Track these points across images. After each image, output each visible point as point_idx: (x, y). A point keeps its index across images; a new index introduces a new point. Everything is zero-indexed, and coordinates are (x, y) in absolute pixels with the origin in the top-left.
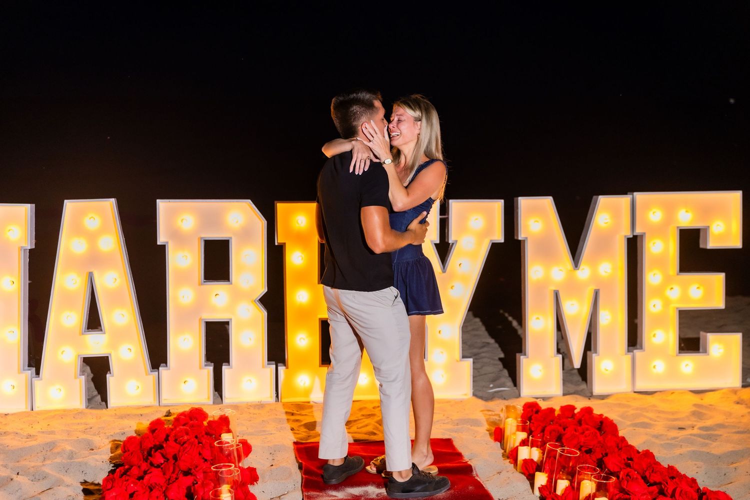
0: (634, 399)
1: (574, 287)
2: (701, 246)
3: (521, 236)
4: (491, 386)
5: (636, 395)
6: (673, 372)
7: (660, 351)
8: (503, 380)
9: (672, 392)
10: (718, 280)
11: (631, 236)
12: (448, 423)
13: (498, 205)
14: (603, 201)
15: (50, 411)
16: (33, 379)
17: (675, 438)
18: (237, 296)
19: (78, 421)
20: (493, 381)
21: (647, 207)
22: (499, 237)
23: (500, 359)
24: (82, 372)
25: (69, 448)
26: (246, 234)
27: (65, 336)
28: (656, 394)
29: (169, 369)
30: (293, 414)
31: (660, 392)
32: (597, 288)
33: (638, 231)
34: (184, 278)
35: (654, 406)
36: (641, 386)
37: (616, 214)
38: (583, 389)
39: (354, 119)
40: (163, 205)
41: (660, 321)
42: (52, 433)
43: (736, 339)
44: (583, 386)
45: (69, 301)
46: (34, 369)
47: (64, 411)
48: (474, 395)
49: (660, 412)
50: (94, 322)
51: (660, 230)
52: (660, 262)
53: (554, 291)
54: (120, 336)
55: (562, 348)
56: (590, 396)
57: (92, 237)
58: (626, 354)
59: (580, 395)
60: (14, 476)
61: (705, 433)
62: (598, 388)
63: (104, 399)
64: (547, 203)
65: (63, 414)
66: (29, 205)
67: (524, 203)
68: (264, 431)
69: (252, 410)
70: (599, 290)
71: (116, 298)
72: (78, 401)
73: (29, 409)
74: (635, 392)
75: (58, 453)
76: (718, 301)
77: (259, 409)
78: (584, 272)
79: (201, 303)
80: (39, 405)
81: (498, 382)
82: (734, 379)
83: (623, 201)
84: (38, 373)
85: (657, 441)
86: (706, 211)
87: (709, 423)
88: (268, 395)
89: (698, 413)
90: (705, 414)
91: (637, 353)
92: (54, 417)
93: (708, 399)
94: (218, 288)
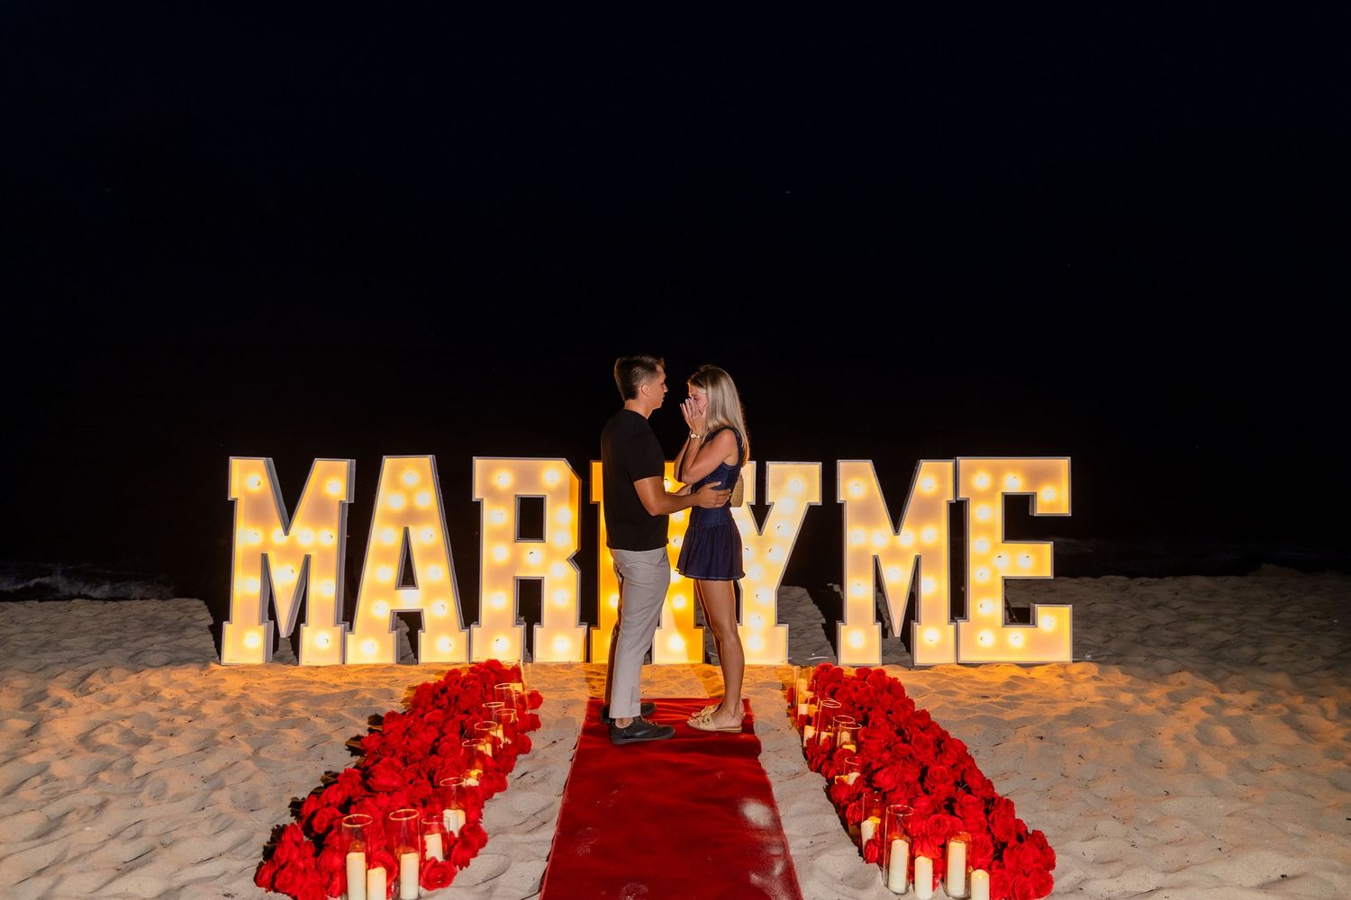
0: (955, 670)
1: (895, 554)
2: (1030, 514)
3: (841, 498)
5: (959, 667)
6: (1001, 645)
7: (986, 623)
8: (825, 649)
9: (997, 664)
10: (1046, 549)
11: (955, 502)
13: (815, 468)
14: (925, 466)
15: (362, 665)
16: (346, 633)
17: (972, 705)
18: (552, 554)
19: (386, 675)
20: (816, 651)
21: (972, 470)
22: (816, 499)
23: (823, 627)
24: (395, 627)
25: (369, 696)
27: (379, 591)
28: (981, 667)
29: (481, 627)
30: (599, 674)
31: (986, 664)
32: (917, 554)
33: (962, 496)
34: (498, 535)
35: (972, 677)
36: (964, 658)
37: (942, 479)
38: (907, 660)
39: (635, 380)
40: (479, 464)
41: (985, 591)
42: (359, 683)
43: (1065, 611)
44: (908, 657)
45: (384, 556)
46: (348, 623)
47: (375, 665)
48: (790, 661)
49: (974, 682)
50: (407, 578)
51: (987, 496)
52: (987, 529)
53: (874, 557)
54: (434, 592)
55: (881, 615)
56: (910, 665)
57: (410, 493)
58: (949, 624)
59: (901, 666)
60: (312, 718)
61: (1005, 701)
62: (920, 659)
63: (416, 657)
64: (867, 466)
65: (373, 668)
67: (843, 465)
68: (562, 688)
69: (560, 670)
70: (920, 557)
71: (430, 554)
72: (390, 659)
73: (341, 663)
74: (958, 664)
75: (358, 700)
76: (1047, 571)
77: (567, 669)
78: (906, 538)
79: (516, 561)
80: (352, 659)
81: (820, 651)
82: (1064, 653)
83: (948, 465)
84: (351, 627)
85: (952, 707)
86: (1036, 477)
87: (1017, 693)
88: (577, 656)
89: (1011, 684)
90: (1019, 685)
91: (962, 624)
92: (363, 670)
93: (1036, 672)
94: (531, 546)
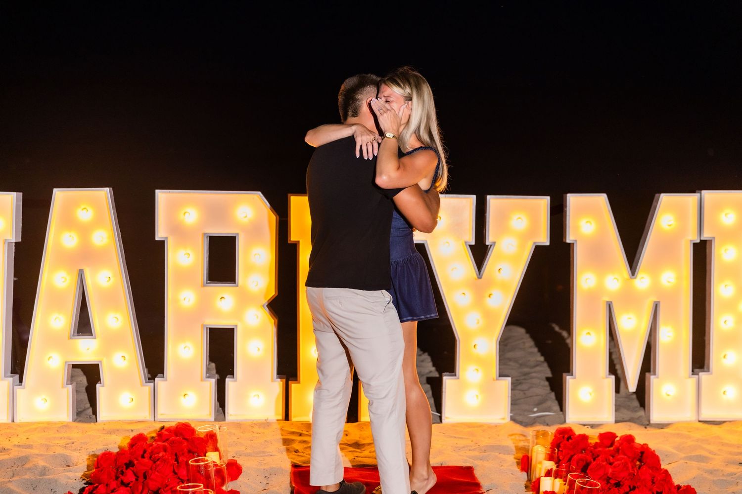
0: (698, 429)
1: (631, 299)
3: (570, 239)
4: (535, 410)
5: (700, 425)
7: (731, 375)
8: (549, 403)
11: (698, 241)
12: (474, 450)
13: (543, 203)
14: (666, 200)
15: (33, 423)
16: (15, 387)
17: (732, 474)
18: (245, 299)
19: (62, 435)
20: (538, 404)
21: (718, 207)
22: (544, 239)
23: (548, 379)
24: (71, 381)
25: (42, 463)
26: (254, 231)
27: (53, 340)
28: (725, 424)
29: (166, 380)
30: (301, 435)
31: (730, 421)
32: (656, 300)
33: (706, 236)
34: (185, 278)
36: (706, 415)
37: (681, 216)
38: (640, 417)
40: (162, 197)
41: (731, 340)
42: (30, 447)
44: (641, 413)
45: (57, 300)
46: (17, 376)
47: (49, 423)
48: (513, 419)
49: (723, 444)
50: (83, 326)
51: (734, 235)
52: (733, 271)
53: (607, 302)
54: (113, 341)
55: (615, 367)
56: (647, 423)
57: (85, 231)
58: (690, 377)
59: (635, 423)
62: (656, 416)
63: (95, 412)
64: (601, 200)
65: (46, 427)
66: (15, 193)
67: (573, 200)
68: (263, 452)
69: (256, 429)
70: (659, 302)
71: (108, 299)
72: (65, 415)
73: (10, 421)
74: (700, 421)
75: (29, 469)
77: (264, 427)
78: (643, 281)
79: (204, 307)
80: (21, 418)
81: (544, 406)
83: (690, 200)
84: (21, 381)
85: (710, 477)
88: (274, 413)
91: (703, 375)
92: (36, 428)
94: (222, 290)
